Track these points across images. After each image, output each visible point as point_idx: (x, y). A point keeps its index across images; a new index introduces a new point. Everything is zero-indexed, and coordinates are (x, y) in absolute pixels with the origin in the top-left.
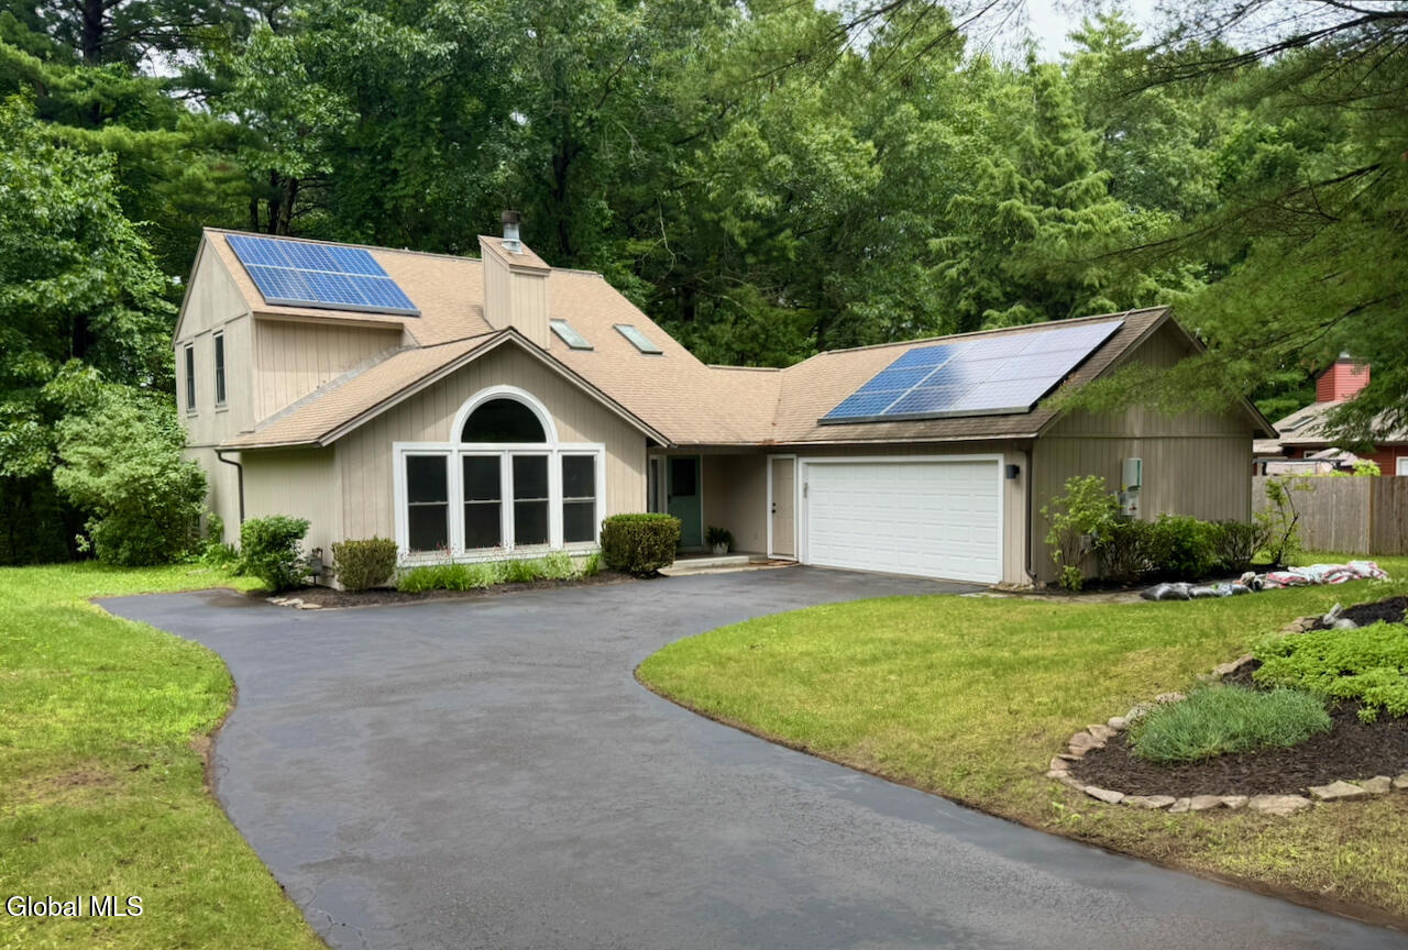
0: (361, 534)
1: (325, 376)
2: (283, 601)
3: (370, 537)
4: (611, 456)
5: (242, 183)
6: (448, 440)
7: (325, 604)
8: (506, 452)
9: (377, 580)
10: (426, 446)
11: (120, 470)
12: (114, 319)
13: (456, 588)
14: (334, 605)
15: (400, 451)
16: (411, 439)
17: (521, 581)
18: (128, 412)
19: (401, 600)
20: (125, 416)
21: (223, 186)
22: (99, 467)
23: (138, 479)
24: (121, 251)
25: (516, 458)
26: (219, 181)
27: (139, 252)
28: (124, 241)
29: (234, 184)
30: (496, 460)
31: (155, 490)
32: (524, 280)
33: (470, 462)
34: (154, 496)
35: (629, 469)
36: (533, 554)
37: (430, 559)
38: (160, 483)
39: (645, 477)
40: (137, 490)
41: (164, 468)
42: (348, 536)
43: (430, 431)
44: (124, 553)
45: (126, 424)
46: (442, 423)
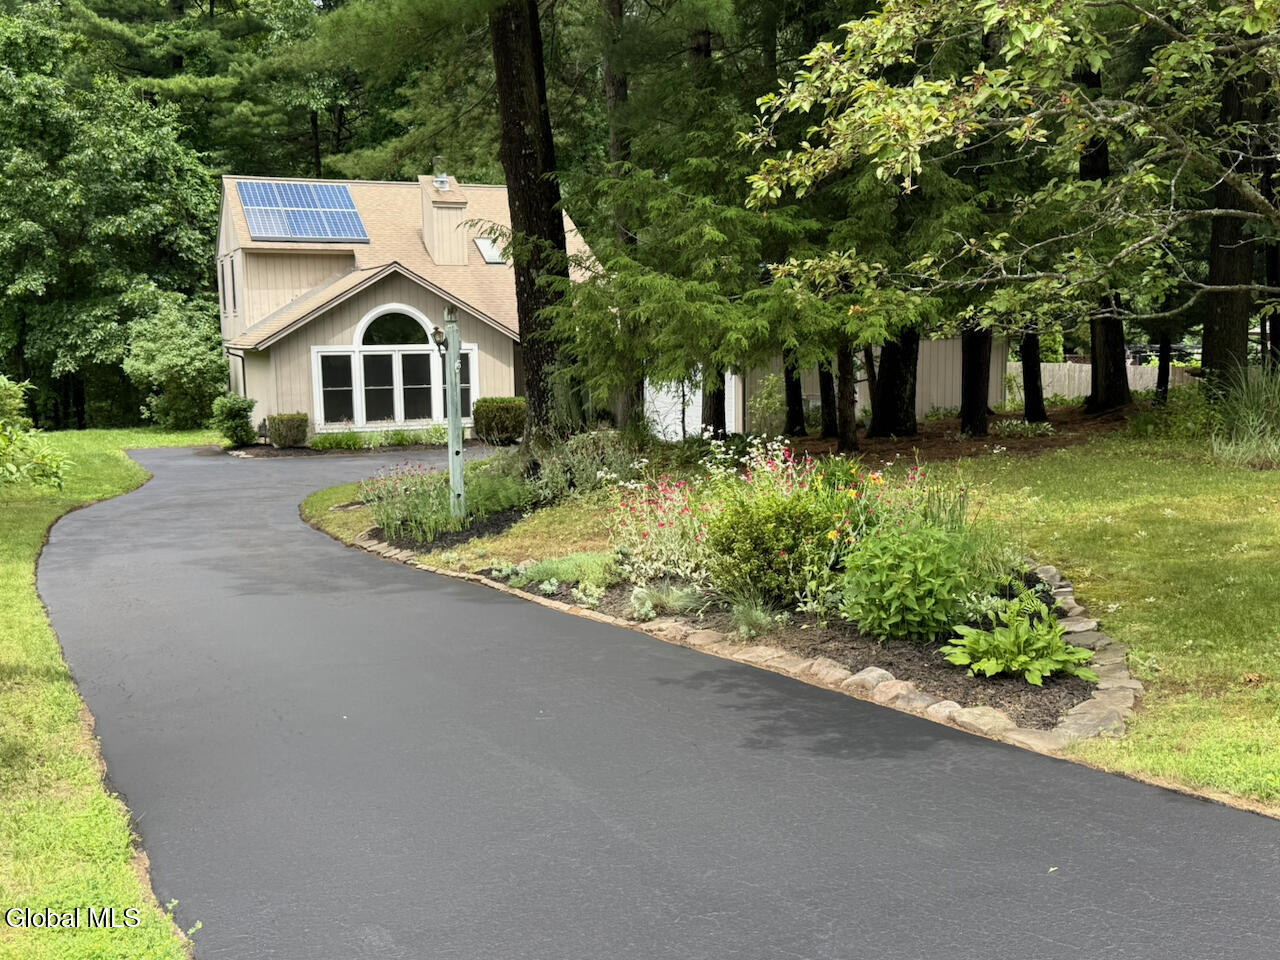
0: (289, 410)
1: (297, 292)
2: (236, 453)
3: (295, 412)
4: (483, 354)
5: (279, 116)
6: (351, 343)
7: (257, 456)
8: (397, 352)
9: (295, 442)
10: (335, 349)
11: (162, 361)
12: (177, 238)
13: (349, 448)
14: (263, 456)
15: (316, 353)
16: (324, 344)
17: (401, 445)
18: (174, 315)
19: (308, 455)
20: (172, 319)
21: (266, 119)
22: (150, 358)
23: (174, 367)
24: (188, 178)
25: (405, 357)
26: (263, 115)
27: (201, 178)
28: (190, 170)
29: (274, 116)
30: (388, 359)
31: (187, 374)
32: (445, 212)
33: (369, 361)
34: (185, 380)
35: (498, 363)
36: (418, 426)
37: (338, 428)
38: (188, 369)
39: (512, 369)
40: (174, 375)
41: (193, 359)
42: (281, 411)
43: (338, 337)
44: (171, 420)
45: (172, 325)
46: (347, 332)
